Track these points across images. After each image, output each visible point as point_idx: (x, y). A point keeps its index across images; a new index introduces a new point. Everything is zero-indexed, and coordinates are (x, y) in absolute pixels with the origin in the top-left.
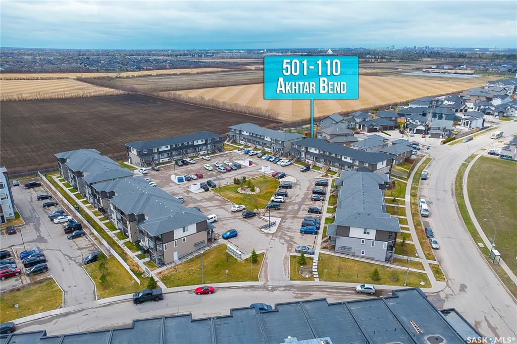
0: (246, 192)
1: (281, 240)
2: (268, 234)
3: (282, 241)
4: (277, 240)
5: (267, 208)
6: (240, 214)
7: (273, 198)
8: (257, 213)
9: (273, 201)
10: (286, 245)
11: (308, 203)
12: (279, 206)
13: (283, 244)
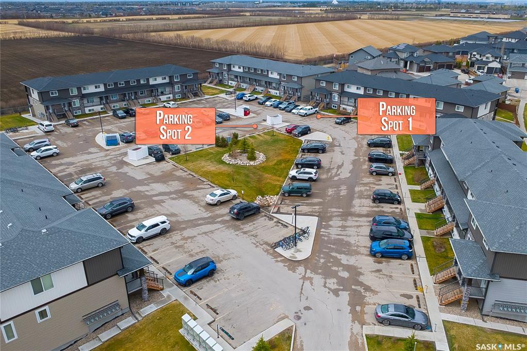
0: (239, 162)
1: (328, 281)
2: (293, 264)
3: (332, 283)
4: (318, 279)
5: (283, 195)
6: (225, 210)
7: (293, 173)
8: (263, 207)
9: (294, 178)
10: (345, 296)
11: (366, 180)
12: (308, 189)
13: (336, 293)
